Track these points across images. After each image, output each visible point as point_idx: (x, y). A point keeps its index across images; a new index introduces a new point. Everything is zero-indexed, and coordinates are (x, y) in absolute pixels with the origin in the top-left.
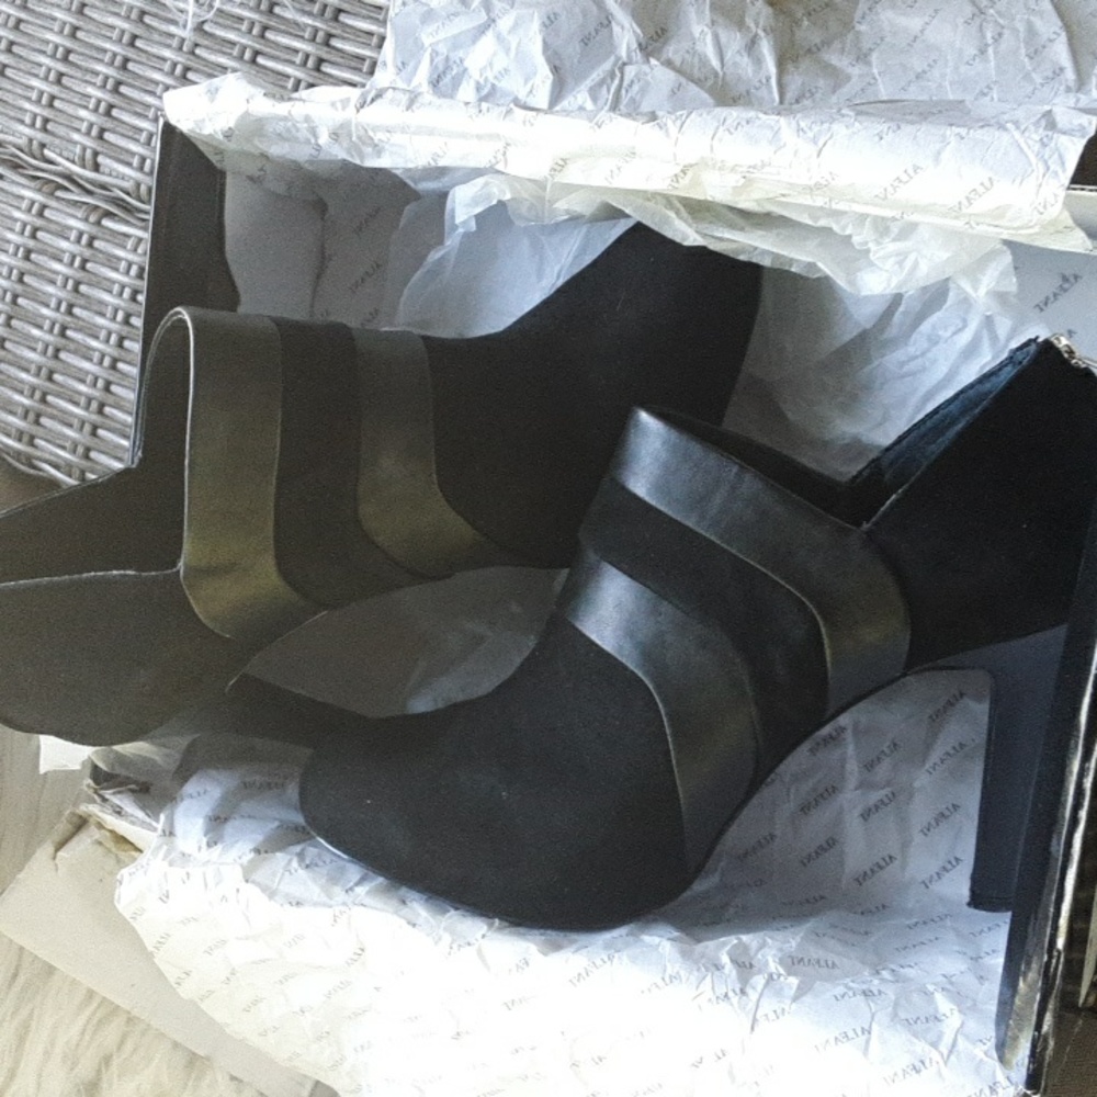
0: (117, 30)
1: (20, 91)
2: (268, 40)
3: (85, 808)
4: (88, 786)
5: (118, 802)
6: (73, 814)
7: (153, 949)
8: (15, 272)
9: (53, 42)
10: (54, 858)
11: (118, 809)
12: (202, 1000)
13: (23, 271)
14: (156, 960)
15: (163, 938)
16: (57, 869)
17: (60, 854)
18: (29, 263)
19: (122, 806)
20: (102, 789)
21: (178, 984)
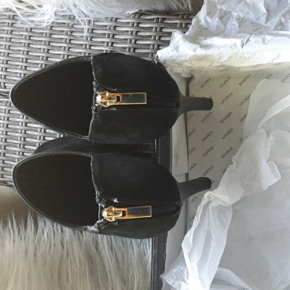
0: (42, 49)
1: (13, 75)
2: (93, 41)
8: (23, 131)
9: (21, 58)
13: (26, 130)
18: (27, 127)
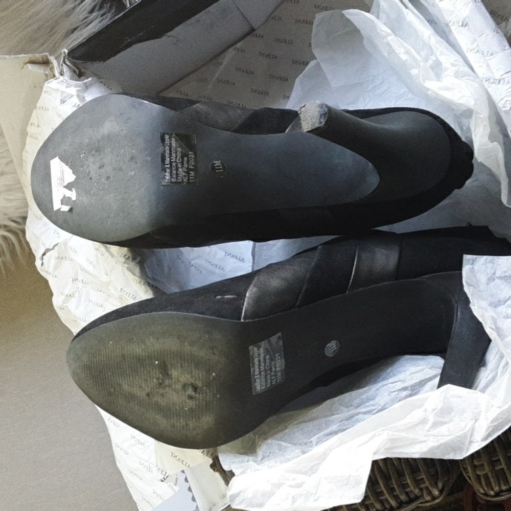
3: (52, 59)
4: (65, 53)
5: (65, 70)
6: (47, 56)
7: (38, 107)
10: (26, 64)
11: (62, 73)
12: (30, 137)
14: (34, 111)
15: (46, 108)
16: (23, 68)
17: (28, 65)
19: (65, 73)
20: (67, 58)
21: (31, 125)
